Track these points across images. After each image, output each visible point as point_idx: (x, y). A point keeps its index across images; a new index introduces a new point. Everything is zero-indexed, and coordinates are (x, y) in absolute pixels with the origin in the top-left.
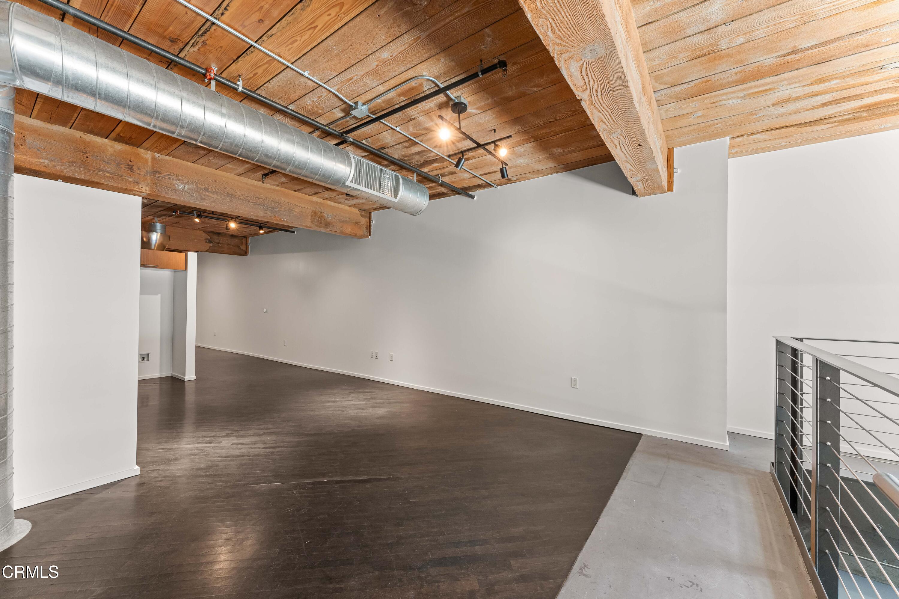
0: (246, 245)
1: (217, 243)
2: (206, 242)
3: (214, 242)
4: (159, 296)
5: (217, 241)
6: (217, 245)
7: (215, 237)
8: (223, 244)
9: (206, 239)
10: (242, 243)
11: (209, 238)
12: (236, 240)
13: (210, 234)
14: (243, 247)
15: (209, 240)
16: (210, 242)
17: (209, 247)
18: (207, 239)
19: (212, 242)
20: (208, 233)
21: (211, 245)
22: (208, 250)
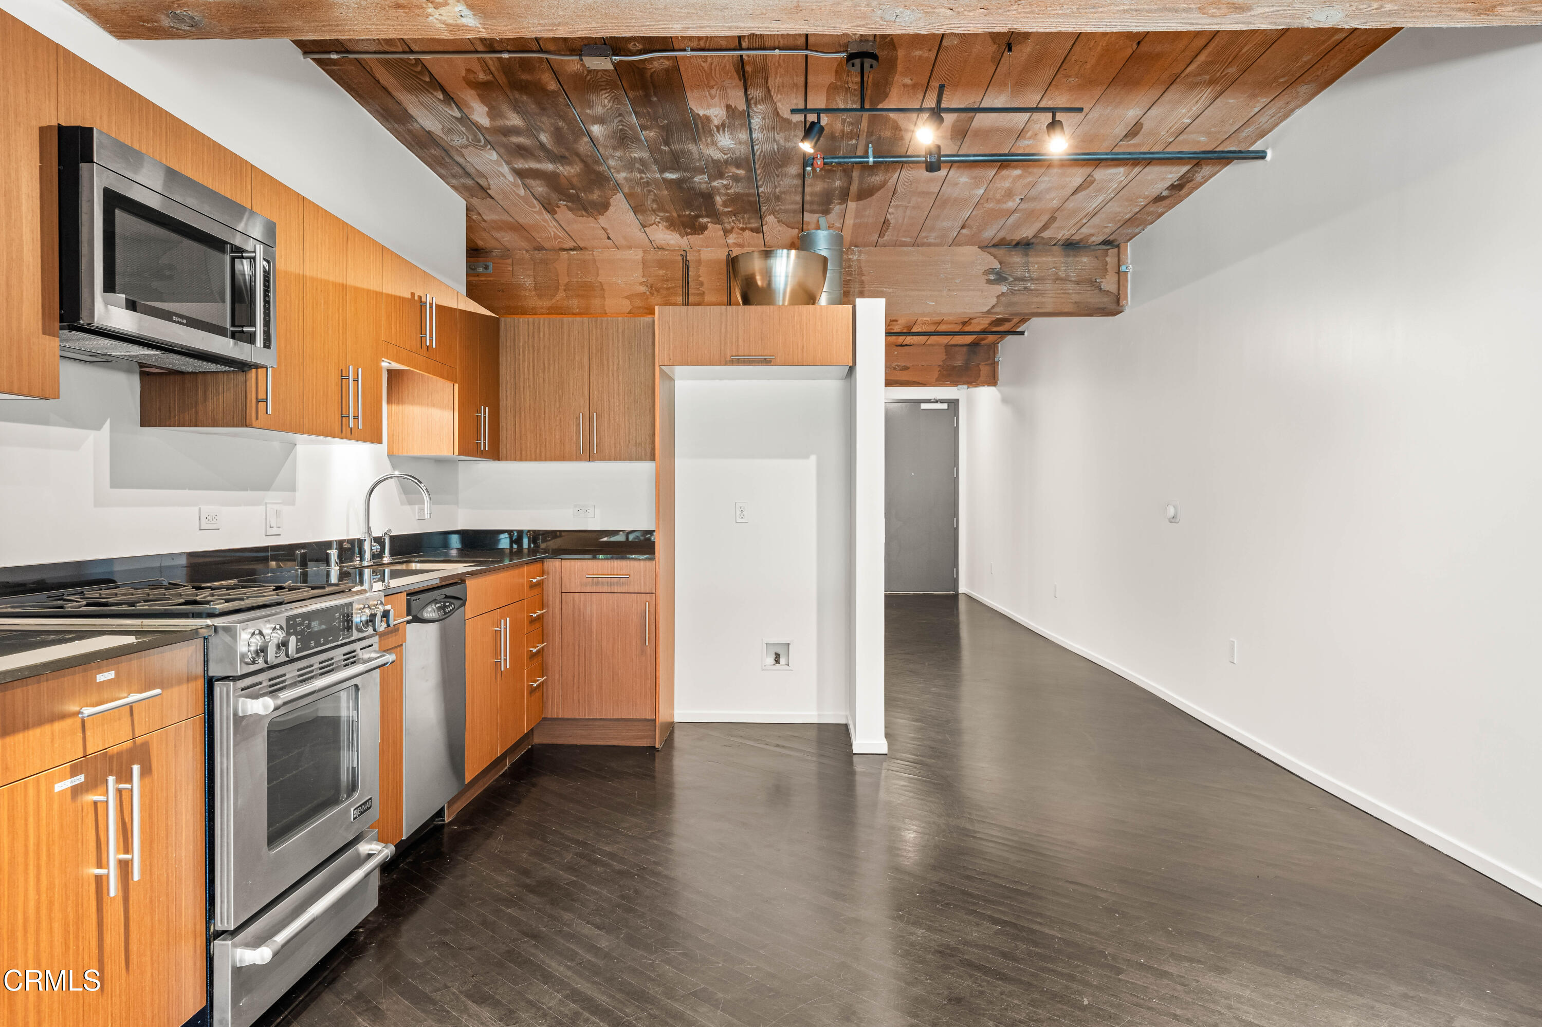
0: (1118, 272)
1: (1023, 279)
2: (989, 282)
3: (1011, 279)
4: (813, 458)
5: (1019, 274)
6: (1020, 286)
7: (1016, 259)
8: (1040, 279)
9: (986, 272)
10: (1104, 270)
11: (997, 266)
12: (1085, 261)
13: (1000, 252)
14: (1109, 284)
15: (998, 273)
16: (1000, 278)
17: (998, 297)
18: (992, 271)
19: (1006, 279)
20: (993, 250)
21: (1004, 288)
22: (993, 307)
